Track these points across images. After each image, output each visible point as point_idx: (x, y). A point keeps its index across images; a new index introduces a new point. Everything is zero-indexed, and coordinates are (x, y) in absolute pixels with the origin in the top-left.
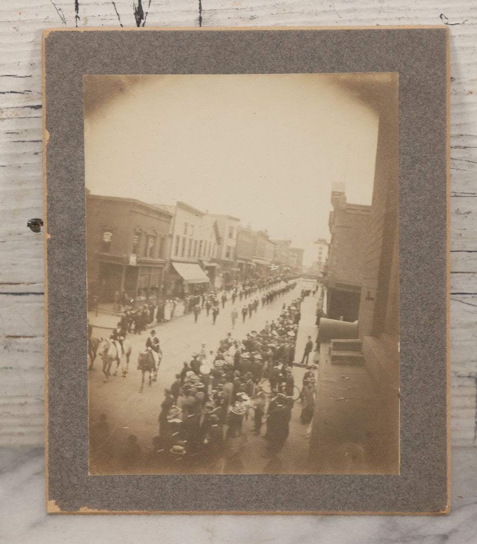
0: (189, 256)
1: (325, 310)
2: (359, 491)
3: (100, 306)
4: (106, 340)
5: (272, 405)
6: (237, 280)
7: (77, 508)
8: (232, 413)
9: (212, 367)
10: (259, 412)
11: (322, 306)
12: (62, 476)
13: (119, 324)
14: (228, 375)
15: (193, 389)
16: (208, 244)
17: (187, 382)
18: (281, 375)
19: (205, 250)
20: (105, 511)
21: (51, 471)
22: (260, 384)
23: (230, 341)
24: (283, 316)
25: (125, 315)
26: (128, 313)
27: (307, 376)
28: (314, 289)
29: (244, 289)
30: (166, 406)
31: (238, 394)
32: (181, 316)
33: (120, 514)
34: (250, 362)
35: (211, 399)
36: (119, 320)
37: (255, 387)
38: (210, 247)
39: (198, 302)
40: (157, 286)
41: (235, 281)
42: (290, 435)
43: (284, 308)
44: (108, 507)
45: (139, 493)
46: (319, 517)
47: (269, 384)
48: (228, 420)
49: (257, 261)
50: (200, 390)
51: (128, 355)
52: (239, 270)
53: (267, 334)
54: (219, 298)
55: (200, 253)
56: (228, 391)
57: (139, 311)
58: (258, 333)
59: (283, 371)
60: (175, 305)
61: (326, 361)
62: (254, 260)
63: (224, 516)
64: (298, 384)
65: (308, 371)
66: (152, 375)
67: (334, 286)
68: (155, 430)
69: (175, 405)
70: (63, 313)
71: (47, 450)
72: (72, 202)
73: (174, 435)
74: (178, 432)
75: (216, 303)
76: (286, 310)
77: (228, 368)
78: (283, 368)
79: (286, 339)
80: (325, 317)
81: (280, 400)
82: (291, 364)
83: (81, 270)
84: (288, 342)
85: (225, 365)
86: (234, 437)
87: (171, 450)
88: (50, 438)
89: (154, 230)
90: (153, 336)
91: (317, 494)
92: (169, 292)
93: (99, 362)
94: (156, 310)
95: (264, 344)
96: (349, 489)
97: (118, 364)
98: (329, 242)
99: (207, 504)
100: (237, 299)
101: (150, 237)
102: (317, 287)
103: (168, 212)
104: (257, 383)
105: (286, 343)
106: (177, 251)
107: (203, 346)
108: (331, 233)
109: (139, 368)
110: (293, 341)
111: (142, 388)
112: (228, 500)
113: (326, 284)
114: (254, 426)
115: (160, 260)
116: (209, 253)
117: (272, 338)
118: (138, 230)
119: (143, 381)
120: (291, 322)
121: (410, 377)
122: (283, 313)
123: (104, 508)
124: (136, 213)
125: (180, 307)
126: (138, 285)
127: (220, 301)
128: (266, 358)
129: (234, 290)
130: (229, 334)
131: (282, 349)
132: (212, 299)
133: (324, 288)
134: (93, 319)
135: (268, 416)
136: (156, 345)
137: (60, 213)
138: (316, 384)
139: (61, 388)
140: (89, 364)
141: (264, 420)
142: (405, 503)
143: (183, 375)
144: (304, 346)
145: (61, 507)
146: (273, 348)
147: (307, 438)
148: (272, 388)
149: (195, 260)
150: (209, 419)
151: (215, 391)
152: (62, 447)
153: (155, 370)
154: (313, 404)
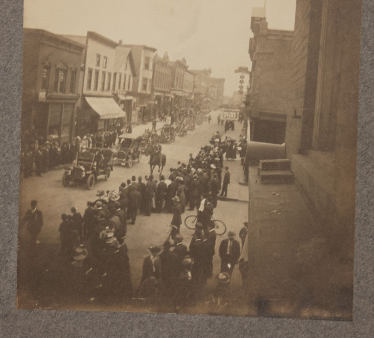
49: (175, 92)
62: (172, 92)
98: (250, 69)
101: (60, 71)
108: (252, 60)
115: (71, 95)
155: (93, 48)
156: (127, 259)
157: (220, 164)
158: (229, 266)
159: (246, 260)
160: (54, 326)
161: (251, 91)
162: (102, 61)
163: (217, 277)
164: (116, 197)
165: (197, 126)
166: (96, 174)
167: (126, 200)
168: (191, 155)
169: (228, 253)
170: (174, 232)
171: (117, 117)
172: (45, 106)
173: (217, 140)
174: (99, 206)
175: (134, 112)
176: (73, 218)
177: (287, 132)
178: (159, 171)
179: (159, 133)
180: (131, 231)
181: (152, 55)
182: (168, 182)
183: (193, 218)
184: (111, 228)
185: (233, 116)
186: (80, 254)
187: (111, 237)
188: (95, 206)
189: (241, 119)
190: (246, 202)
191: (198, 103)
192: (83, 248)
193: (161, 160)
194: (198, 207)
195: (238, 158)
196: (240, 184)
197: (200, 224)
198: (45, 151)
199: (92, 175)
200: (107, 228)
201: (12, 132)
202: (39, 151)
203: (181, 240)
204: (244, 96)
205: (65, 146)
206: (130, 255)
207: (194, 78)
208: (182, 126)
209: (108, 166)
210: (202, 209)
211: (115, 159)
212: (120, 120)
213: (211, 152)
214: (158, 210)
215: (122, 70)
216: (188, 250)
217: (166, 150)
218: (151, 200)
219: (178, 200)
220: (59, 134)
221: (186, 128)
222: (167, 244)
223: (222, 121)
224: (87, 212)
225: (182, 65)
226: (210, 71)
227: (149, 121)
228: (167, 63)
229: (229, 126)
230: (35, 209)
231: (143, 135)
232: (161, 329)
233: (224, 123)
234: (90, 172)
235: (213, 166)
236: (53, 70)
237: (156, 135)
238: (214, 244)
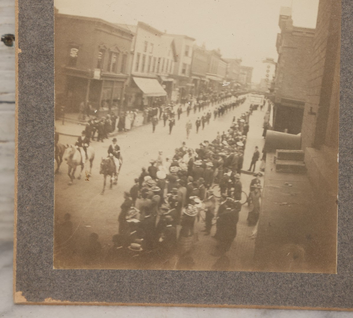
0: (148, 71)
1: (271, 123)
2: (300, 288)
3: (66, 116)
4: (71, 147)
5: (222, 208)
6: (191, 94)
7: (42, 299)
8: (185, 214)
9: (168, 173)
10: (209, 214)
11: (269, 120)
12: (29, 270)
13: (84, 133)
14: (183, 181)
15: (150, 193)
16: (166, 61)
17: (145, 186)
18: (230, 181)
19: (163, 67)
20: (68, 302)
21: (18, 265)
22: (211, 189)
23: (184, 149)
24: (233, 128)
25: (89, 124)
26: (92, 122)
27: (254, 182)
28: (262, 104)
29: (198, 103)
30: (126, 207)
31: (191, 197)
32: (140, 126)
33: (81, 305)
34: (202, 169)
35: (166, 202)
36: (84, 128)
37: (207, 191)
38: (168, 64)
39: (156, 114)
40: (119, 99)
41: (190, 95)
42: (237, 235)
43: (234, 120)
44: (70, 298)
45: (99, 286)
46: (263, 311)
47: (219, 189)
48: (181, 221)
50: (156, 193)
51: (91, 160)
52: (193, 85)
53: (218, 143)
54: (175, 110)
55: (158, 69)
56: (182, 195)
57: (102, 121)
58: (210, 143)
59: (232, 177)
60: (135, 116)
61: (272, 170)
62: (208, 77)
63: (176, 308)
64: (246, 190)
65: (255, 178)
66: (113, 179)
67: (280, 102)
68: (115, 229)
69: (134, 206)
70: (33, 121)
71: (15, 245)
72: (41, 20)
73: (132, 233)
74: (135, 231)
75: (172, 115)
76: (236, 122)
77: (182, 174)
78: (232, 175)
79: (236, 148)
80: (272, 129)
81: (229, 203)
82: (239, 172)
83: (50, 83)
84: (237, 152)
85: (179, 171)
86: (187, 236)
87: (129, 247)
88: (18, 235)
89: (117, 48)
90: (114, 144)
91: (261, 289)
92: (130, 104)
93: (64, 166)
94: (117, 120)
95: (215, 152)
96: (290, 286)
97: (82, 168)
98: (276, 61)
99: (161, 297)
100: (192, 111)
101: (113, 54)
102: (264, 102)
103: (130, 31)
104: (208, 188)
105: (235, 153)
106: (137, 67)
107: (160, 153)
108: (278, 53)
109: (101, 173)
110: (241, 151)
111: (104, 190)
112: (180, 294)
113: (272, 99)
114: (205, 227)
116: (167, 69)
117: (223, 147)
118: (102, 47)
119: (105, 184)
120: (240, 133)
121: (347, 185)
122: (232, 125)
123: (67, 299)
124: (101, 31)
125: (140, 118)
126: (101, 97)
127: (176, 113)
128: (217, 165)
129: (189, 103)
130: (184, 143)
131: (232, 158)
132: (169, 111)
133: (271, 103)
134: (60, 127)
135: (218, 218)
136: (117, 152)
137: (31, 29)
138: (261, 190)
139: (30, 189)
140: (55, 168)
141: (214, 221)
142: (341, 299)
143: (141, 179)
144: (252, 155)
145: (28, 298)
146: (223, 157)
147: (253, 239)
148: (222, 193)
149: (154, 75)
150: (164, 220)
151: (170, 194)
152: (29, 243)
153: (116, 174)
154: (259, 208)
161: (275, 80)
171: (159, 95)
226: (241, 61)
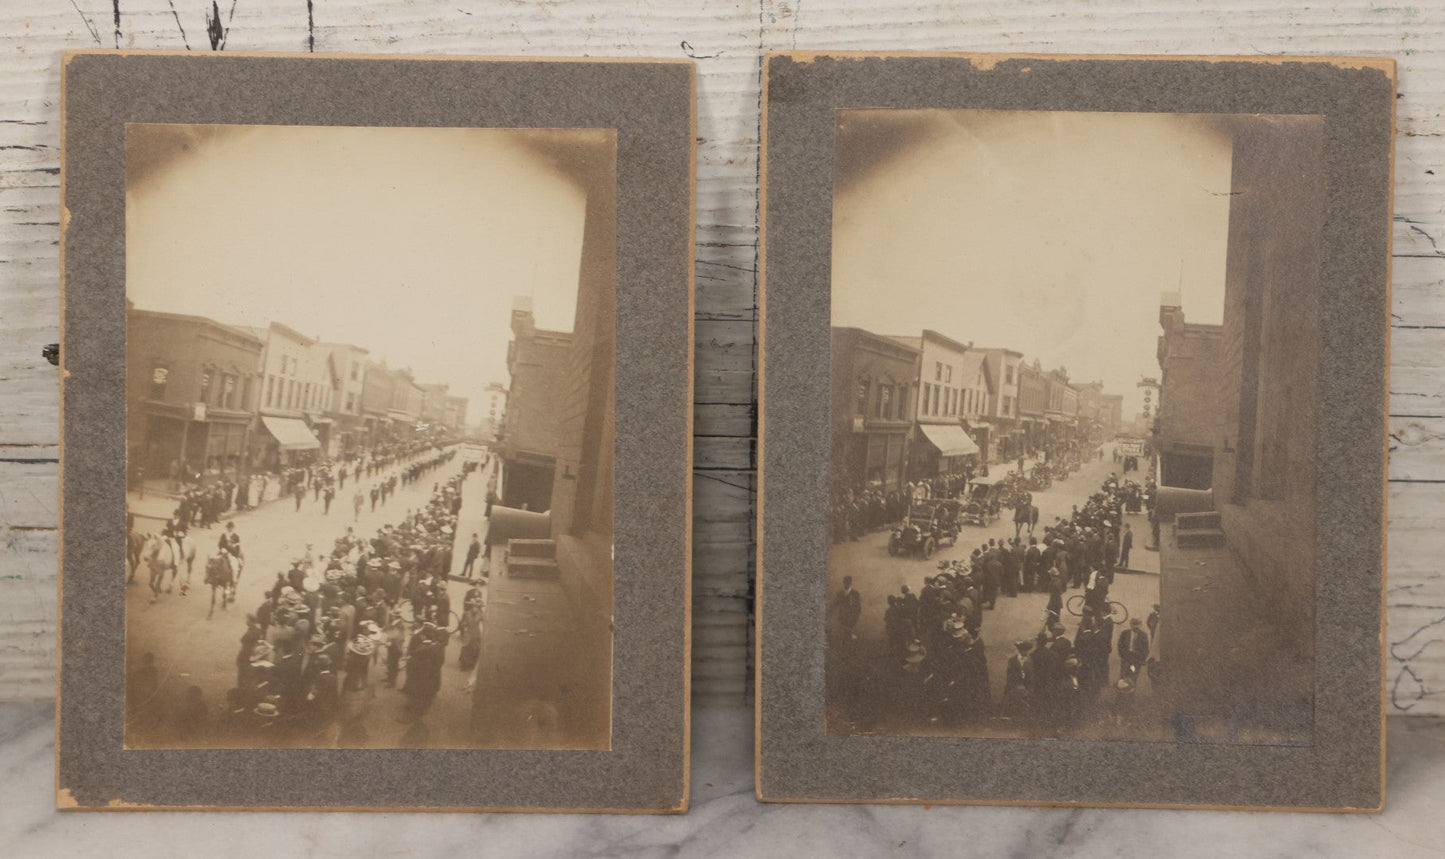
155: (931, 354)
156: (984, 660)
157: (1117, 520)
158: (1133, 668)
159: (1158, 659)
160: (879, 759)
162: (945, 372)
163: (1116, 685)
164: (966, 570)
165: (1083, 466)
166: (937, 536)
167: (980, 574)
168: (1075, 507)
169: (1131, 650)
170: (1052, 620)
171: (966, 453)
172: (862, 439)
173: (1113, 485)
174: (941, 583)
175: (991, 446)
176: (903, 601)
177: (1214, 472)
178: (1029, 531)
179: (1028, 476)
180: (988, 620)
181: (1016, 363)
182: (1042, 547)
183: (1079, 600)
184: (959, 615)
185: (1135, 449)
186: (916, 653)
187: (960, 629)
188: (937, 584)
189: (1147, 454)
190: (1155, 575)
191: (1084, 431)
192: (919, 644)
193: (1031, 514)
194: (1087, 583)
195: (1144, 510)
196: (1147, 548)
197: (1089, 609)
198: (863, 503)
199: (931, 539)
200: (954, 615)
201: (816, 477)
202: (854, 505)
203: (1062, 631)
204: (1151, 421)
205: (892, 496)
206: (987, 655)
207: (1078, 395)
208: (1061, 466)
209: (954, 524)
210: (1091, 585)
211: (964, 514)
212: (971, 457)
213: (1105, 503)
214: (1028, 588)
215: (973, 385)
216: (1073, 646)
217: (1038, 500)
218: (1018, 574)
219: (1057, 574)
220: (883, 480)
221: (1067, 467)
222: (1042, 639)
223: (1120, 458)
224: (925, 592)
225: (1060, 376)
227: (1013, 459)
228: (1038, 373)
229: (1130, 464)
230: (850, 589)
231: (1005, 480)
232: (1035, 762)
233: (1123, 460)
234: (928, 534)
235: (1107, 523)
236: (873, 388)
237: (1023, 479)
238: (1110, 637)
